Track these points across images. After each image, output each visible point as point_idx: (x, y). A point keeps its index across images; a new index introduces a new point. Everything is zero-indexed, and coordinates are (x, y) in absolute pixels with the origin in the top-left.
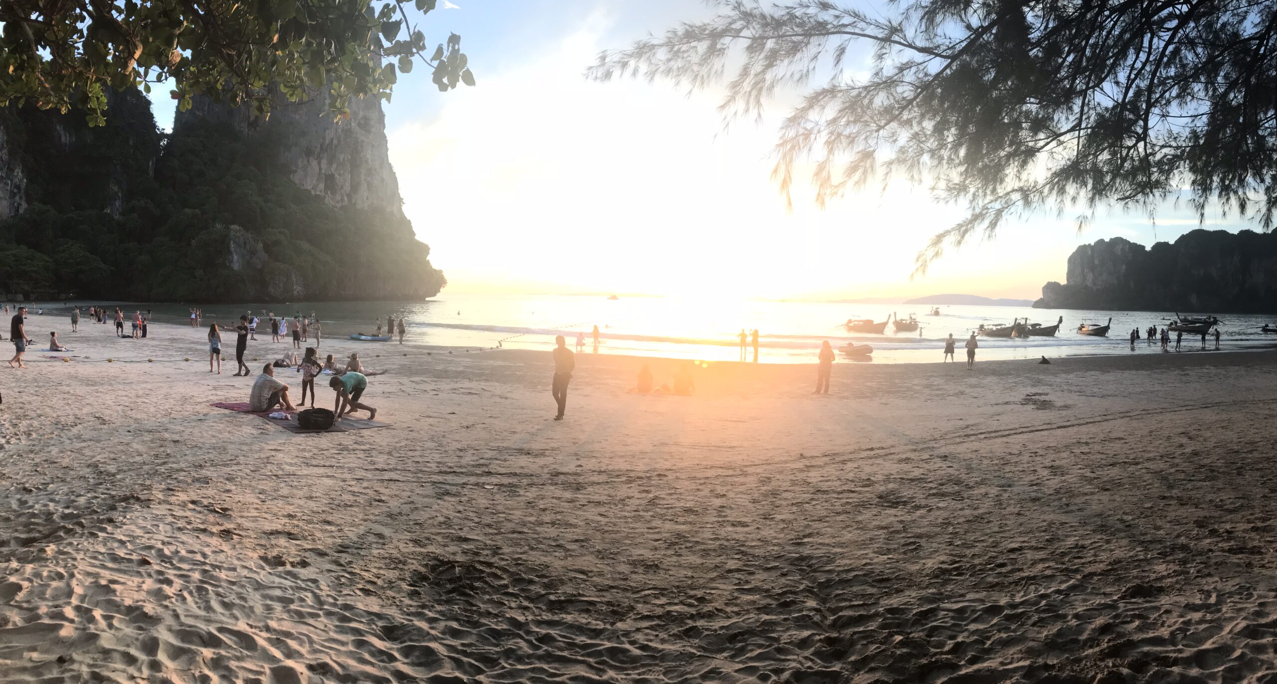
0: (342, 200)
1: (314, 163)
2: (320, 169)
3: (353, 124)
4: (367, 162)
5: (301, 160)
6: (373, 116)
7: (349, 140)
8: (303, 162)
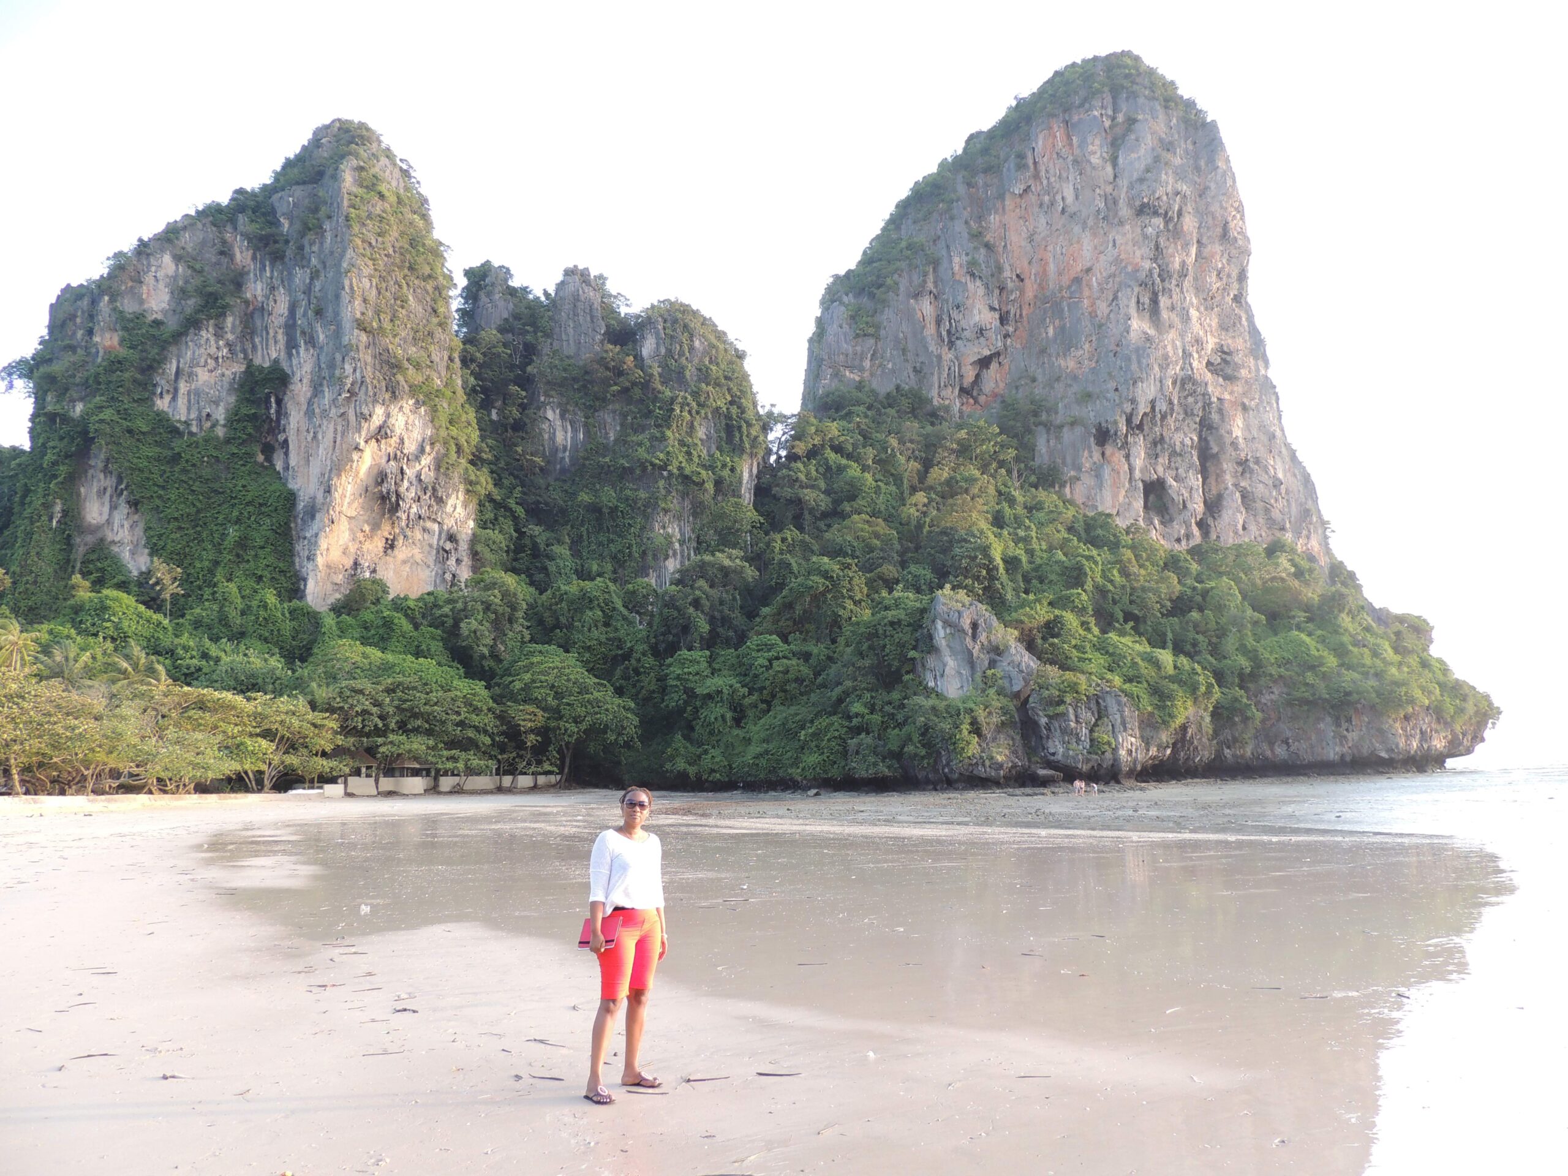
0: (1188, 536)
1: (1118, 457)
2: (1131, 469)
3: (1195, 364)
4: (1234, 444)
5: (1086, 454)
6: (1239, 344)
7: (1190, 400)
8: (1091, 457)
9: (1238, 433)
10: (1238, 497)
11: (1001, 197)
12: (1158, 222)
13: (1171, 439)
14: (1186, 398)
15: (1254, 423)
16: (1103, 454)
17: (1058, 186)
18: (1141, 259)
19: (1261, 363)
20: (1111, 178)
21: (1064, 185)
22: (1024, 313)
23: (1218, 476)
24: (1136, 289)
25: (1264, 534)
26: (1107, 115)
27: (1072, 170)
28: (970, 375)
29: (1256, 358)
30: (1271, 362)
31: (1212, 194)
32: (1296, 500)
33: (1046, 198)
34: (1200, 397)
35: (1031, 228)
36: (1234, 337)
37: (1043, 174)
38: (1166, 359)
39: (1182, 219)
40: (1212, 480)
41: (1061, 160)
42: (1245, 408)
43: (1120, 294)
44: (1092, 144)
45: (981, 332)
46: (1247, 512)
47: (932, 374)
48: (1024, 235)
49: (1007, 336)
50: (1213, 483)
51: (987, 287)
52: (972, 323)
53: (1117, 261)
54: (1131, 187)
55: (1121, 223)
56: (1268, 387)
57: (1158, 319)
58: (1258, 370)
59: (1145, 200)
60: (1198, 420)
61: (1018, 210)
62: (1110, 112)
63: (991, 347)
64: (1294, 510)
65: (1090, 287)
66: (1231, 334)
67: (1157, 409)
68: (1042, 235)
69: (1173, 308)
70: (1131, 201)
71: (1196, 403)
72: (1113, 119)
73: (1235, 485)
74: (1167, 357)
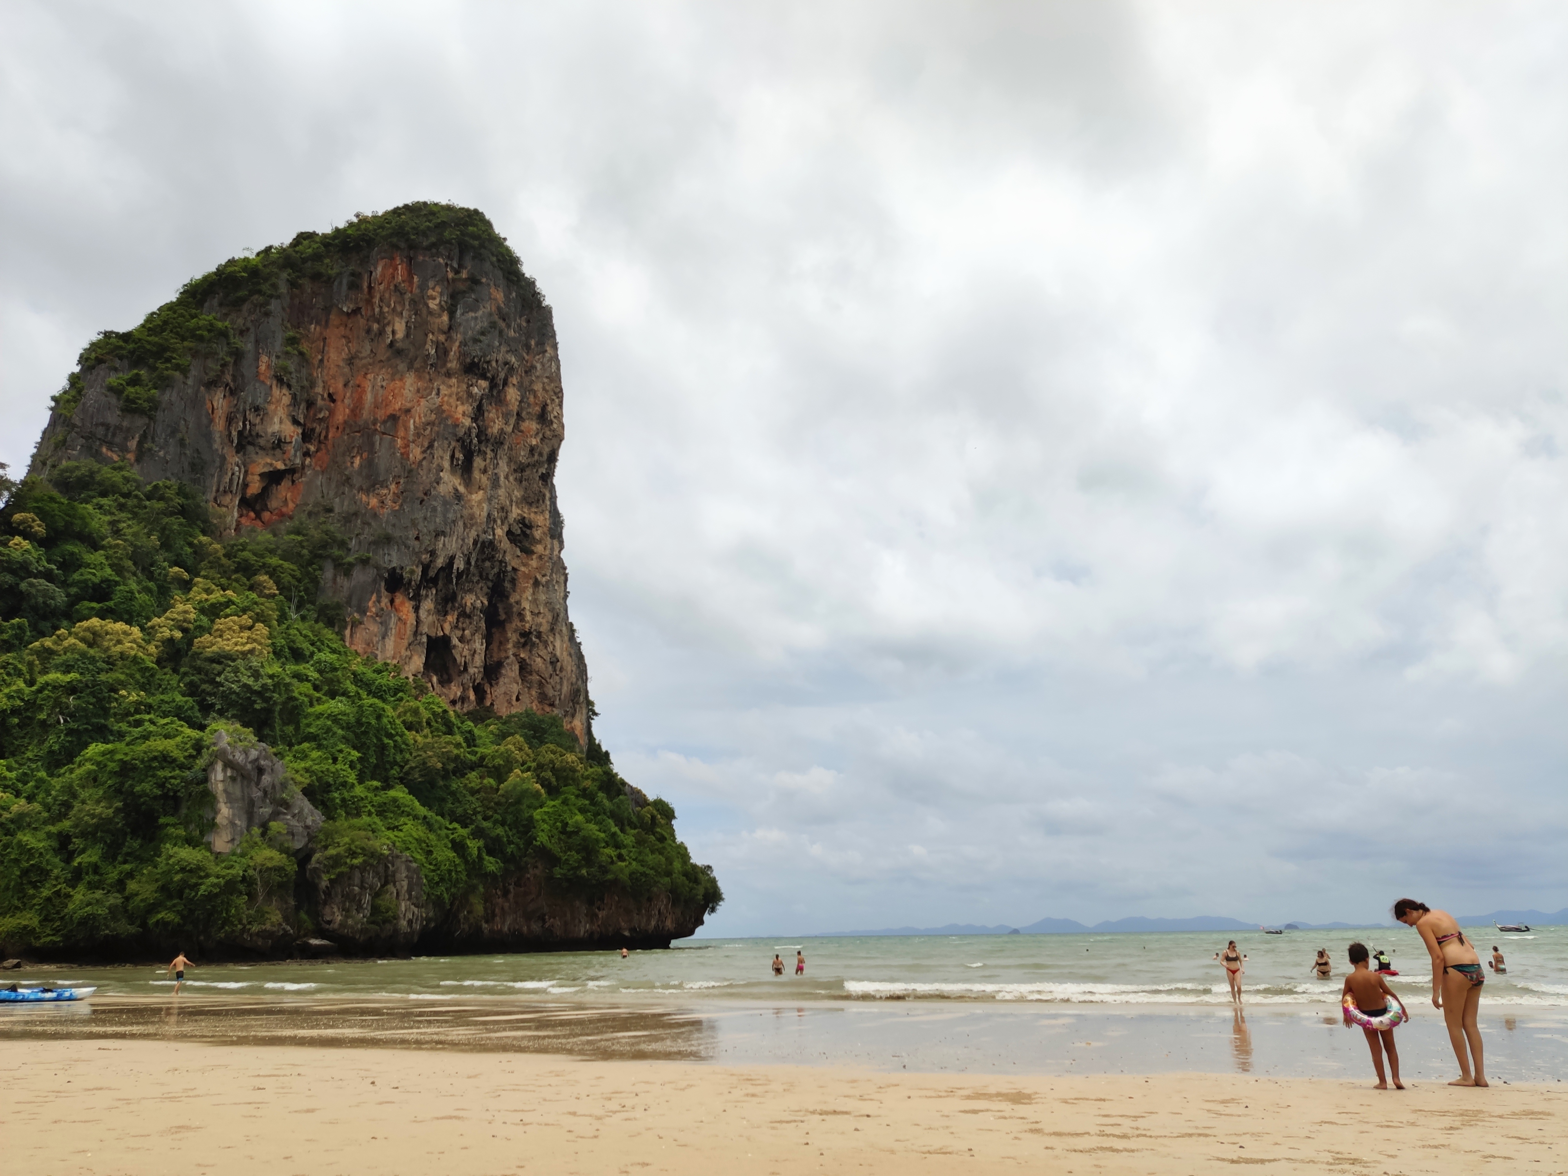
0: (464, 700)
1: (406, 609)
2: (418, 623)
3: (497, 530)
4: (521, 616)
5: (374, 597)
6: (541, 520)
7: (488, 564)
8: (379, 602)
9: (526, 605)
10: (516, 667)
11: (327, 310)
12: (484, 384)
13: (462, 598)
14: (483, 561)
15: (542, 597)
16: (392, 602)
17: (389, 318)
18: (462, 413)
19: (556, 542)
20: (446, 328)
21: (397, 319)
22: (330, 436)
23: (501, 643)
24: (453, 444)
25: (535, 708)
26: (452, 267)
27: (407, 307)
28: (255, 487)
29: (552, 537)
30: (565, 544)
31: (538, 374)
32: (568, 679)
33: (376, 326)
34: (498, 563)
35: (353, 351)
36: (536, 513)
37: (376, 300)
38: (471, 519)
39: (506, 388)
40: (494, 646)
41: (398, 294)
42: (536, 583)
43: (436, 444)
44: (433, 289)
45: (279, 444)
46: (522, 683)
47: (213, 476)
48: (344, 355)
49: (307, 454)
50: (496, 649)
51: (294, 397)
52: (270, 430)
53: (439, 410)
54: (463, 344)
55: (449, 375)
56: (560, 568)
57: (470, 478)
58: (552, 549)
59: (476, 360)
60: (490, 584)
61: (342, 328)
62: (455, 265)
63: (287, 462)
64: (565, 689)
65: (406, 429)
66: (534, 510)
67: (455, 567)
68: (364, 361)
69: (485, 471)
70: (462, 355)
71: (493, 568)
72: (457, 272)
73: (515, 655)
74: (472, 517)
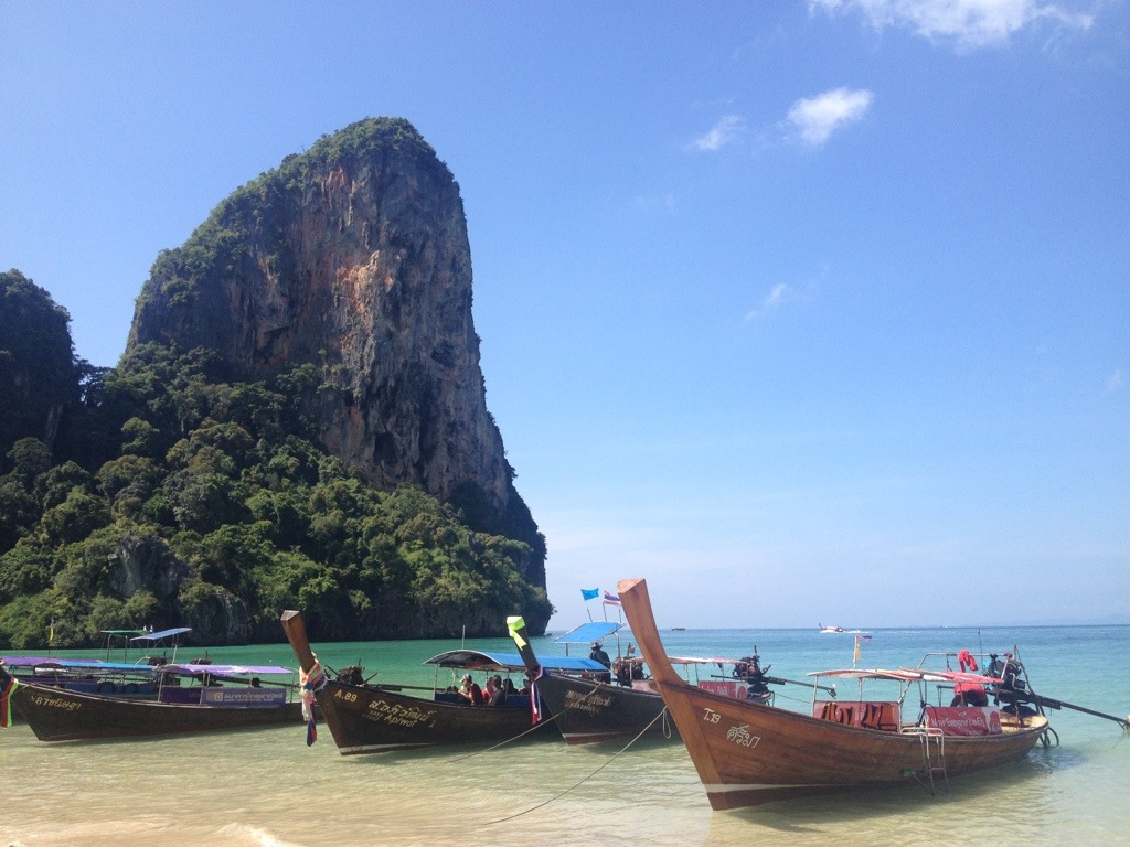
1: (359, 416)
2: (367, 425)
3: (423, 355)
4: (447, 413)
5: (337, 411)
6: (459, 340)
7: (417, 378)
8: (340, 413)
9: (450, 403)
10: (445, 449)
11: (300, 212)
12: (403, 251)
13: (399, 406)
14: (414, 377)
15: (463, 397)
16: (349, 412)
17: (340, 212)
19: (474, 356)
20: (376, 214)
21: (345, 212)
22: (309, 300)
23: (434, 433)
24: (384, 298)
25: (461, 475)
26: (377, 169)
27: (349, 203)
28: (262, 342)
29: (470, 352)
32: (488, 454)
33: (332, 219)
34: (424, 377)
35: (320, 237)
36: (456, 336)
37: (330, 201)
39: (424, 251)
40: (427, 435)
41: (344, 194)
42: (458, 387)
45: (273, 310)
46: (451, 459)
47: (233, 339)
48: (315, 242)
49: (293, 316)
50: (428, 438)
51: (282, 277)
52: (267, 303)
54: (389, 224)
55: (380, 248)
56: (478, 373)
57: (399, 320)
58: (470, 361)
60: (422, 393)
61: (312, 224)
62: (380, 166)
63: (280, 323)
64: (486, 460)
65: (354, 290)
66: (454, 334)
67: (389, 385)
68: (328, 245)
69: (409, 314)
70: (388, 233)
71: (422, 381)
73: (445, 440)
74: (401, 348)
